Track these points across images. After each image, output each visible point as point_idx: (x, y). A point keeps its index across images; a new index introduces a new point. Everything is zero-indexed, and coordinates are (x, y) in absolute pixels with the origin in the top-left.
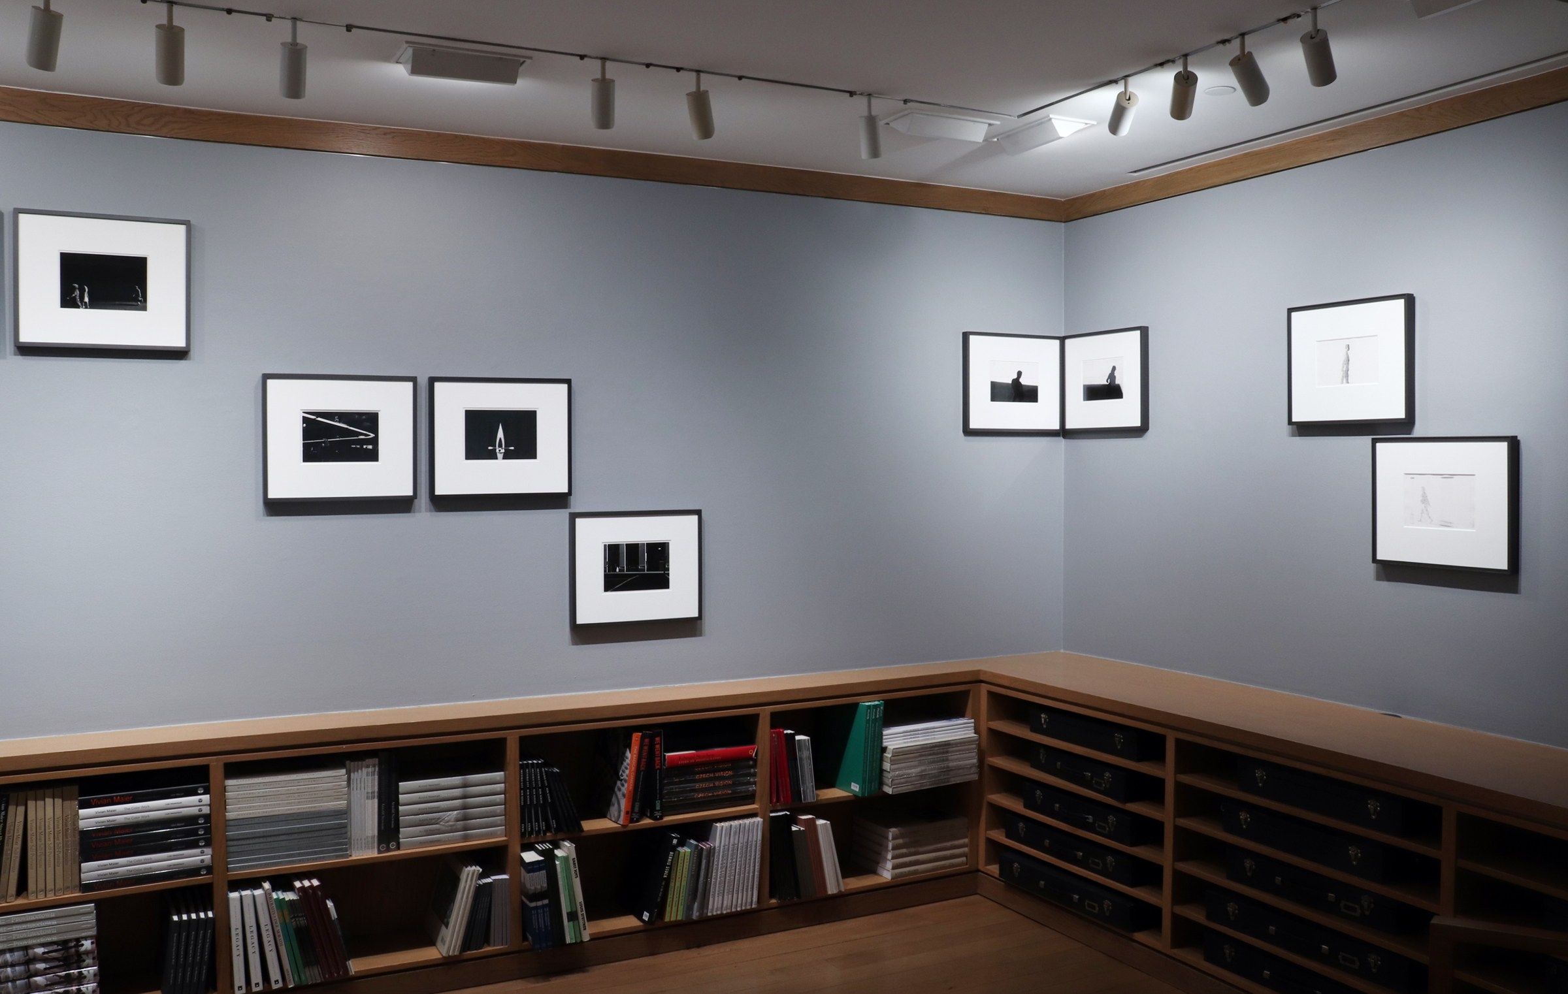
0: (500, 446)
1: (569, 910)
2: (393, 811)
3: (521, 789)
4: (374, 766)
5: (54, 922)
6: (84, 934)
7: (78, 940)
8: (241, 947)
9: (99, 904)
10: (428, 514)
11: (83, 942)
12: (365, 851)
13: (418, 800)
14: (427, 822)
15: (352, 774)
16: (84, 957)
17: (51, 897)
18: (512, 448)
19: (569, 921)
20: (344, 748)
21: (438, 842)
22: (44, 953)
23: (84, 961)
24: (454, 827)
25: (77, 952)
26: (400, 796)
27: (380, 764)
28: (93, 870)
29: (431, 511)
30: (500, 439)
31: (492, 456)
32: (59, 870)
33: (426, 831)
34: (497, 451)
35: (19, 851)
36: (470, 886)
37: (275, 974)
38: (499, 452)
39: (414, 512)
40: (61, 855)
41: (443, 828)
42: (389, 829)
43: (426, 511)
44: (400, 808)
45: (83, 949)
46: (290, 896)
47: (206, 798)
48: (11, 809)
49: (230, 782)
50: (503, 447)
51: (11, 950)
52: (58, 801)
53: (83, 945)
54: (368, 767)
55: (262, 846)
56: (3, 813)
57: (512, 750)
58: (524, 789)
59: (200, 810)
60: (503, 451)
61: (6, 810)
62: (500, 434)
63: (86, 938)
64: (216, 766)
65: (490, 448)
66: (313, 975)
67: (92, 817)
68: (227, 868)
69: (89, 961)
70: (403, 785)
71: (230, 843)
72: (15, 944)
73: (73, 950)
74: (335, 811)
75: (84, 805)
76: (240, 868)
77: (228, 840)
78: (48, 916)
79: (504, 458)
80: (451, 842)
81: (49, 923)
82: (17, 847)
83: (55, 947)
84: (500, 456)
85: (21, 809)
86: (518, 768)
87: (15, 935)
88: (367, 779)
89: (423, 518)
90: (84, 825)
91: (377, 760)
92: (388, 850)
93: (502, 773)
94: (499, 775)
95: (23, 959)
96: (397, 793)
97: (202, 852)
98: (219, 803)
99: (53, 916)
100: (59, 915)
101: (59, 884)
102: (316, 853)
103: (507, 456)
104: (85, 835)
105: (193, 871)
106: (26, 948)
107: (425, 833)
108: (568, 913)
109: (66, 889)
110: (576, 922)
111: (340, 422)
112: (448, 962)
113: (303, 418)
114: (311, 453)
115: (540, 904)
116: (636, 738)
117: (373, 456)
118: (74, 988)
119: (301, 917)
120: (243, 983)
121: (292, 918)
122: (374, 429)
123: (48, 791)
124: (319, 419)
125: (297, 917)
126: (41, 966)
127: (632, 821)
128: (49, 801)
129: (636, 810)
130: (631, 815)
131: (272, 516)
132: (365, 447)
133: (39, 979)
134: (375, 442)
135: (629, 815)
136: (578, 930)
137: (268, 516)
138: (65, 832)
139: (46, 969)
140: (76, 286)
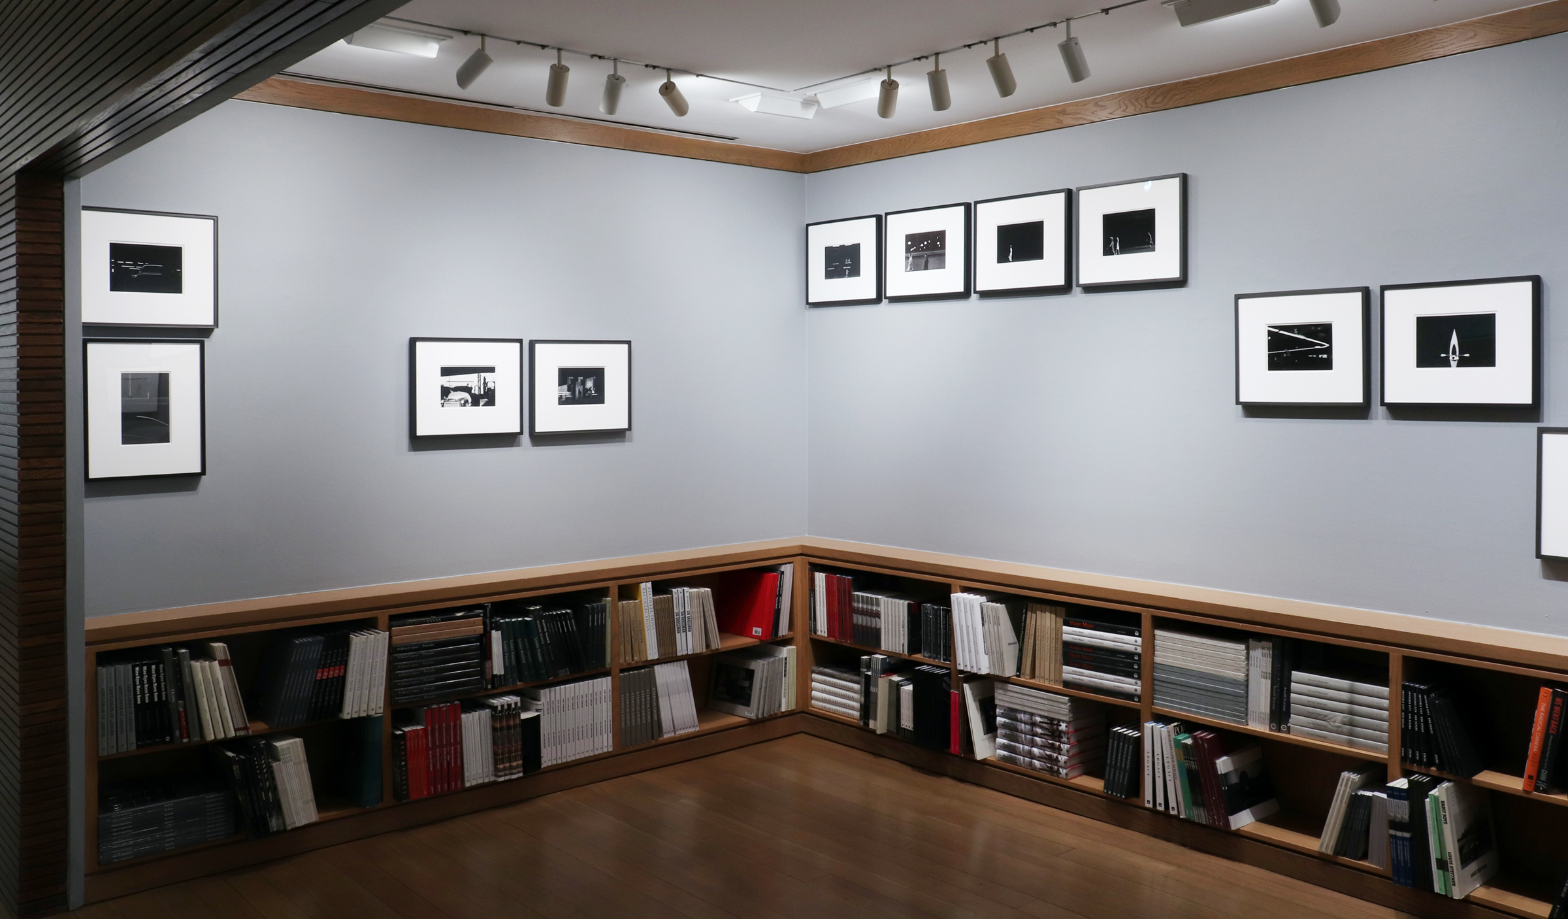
0: (1454, 353)
1: (1439, 857)
2: (1285, 695)
3: (1402, 711)
4: (1269, 649)
5: (1046, 702)
6: (1062, 718)
7: (1059, 721)
8: (1151, 768)
9: (1073, 700)
10: (1385, 421)
11: (1061, 724)
12: (1259, 725)
13: (1306, 692)
14: (1317, 716)
15: (1251, 651)
16: (1063, 735)
17: (1047, 684)
18: (1467, 355)
19: (1438, 868)
20: (1240, 626)
21: (1324, 738)
22: (1040, 722)
23: (1062, 738)
24: (1340, 729)
25: (1058, 729)
26: (1292, 683)
27: (1274, 648)
28: (1070, 673)
29: (1387, 419)
30: (1454, 346)
31: (1446, 363)
32: (1052, 665)
33: (1314, 724)
34: (1451, 358)
35: (1032, 644)
36: (1344, 791)
37: (1172, 803)
38: (1454, 359)
39: (1371, 419)
40: (1054, 655)
41: (1330, 727)
42: (1280, 711)
43: (1383, 419)
44: (1292, 695)
45: (1060, 728)
46: (1189, 741)
47: (1139, 640)
48: (1029, 613)
49: (1158, 632)
50: (1458, 354)
51: (1025, 712)
52: (1053, 616)
53: (1061, 725)
54: (1263, 648)
55: (1178, 692)
56: (1024, 616)
57: (1395, 669)
58: (1406, 711)
59: (1136, 649)
60: (1457, 358)
61: (1026, 614)
62: (1454, 341)
63: (1064, 721)
64: (1146, 614)
65: (1443, 355)
66: (1200, 816)
67: (1072, 633)
68: (1153, 702)
69: (1064, 739)
70: (1296, 675)
71: (1156, 682)
72: (1026, 709)
73: (1055, 727)
74: (1235, 680)
75: (1066, 624)
76: (1163, 705)
77: (1154, 679)
78: (1042, 696)
79: (1458, 366)
80: (1336, 743)
81: (1043, 701)
82: (1031, 641)
83: (1046, 720)
84: (1454, 364)
85: (1034, 615)
86: (1400, 688)
87: (1026, 703)
88: (1262, 659)
89: (1379, 424)
90: (1066, 637)
91: (1271, 644)
92: (1279, 730)
93: (1388, 689)
94: (1385, 690)
95: (1030, 721)
96: (1290, 681)
97: (1136, 683)
98: (1150, 645)
99: (1045, 697)
100: (1049, 698)
101: (1052, 677)
102: (1218, 712)
103: (1462, 363)
104: (1067, 645)
105: (1129, 696)
106: (1032, 714)
107: (1311, 725)
108: (1437, 859)
109: (1056, 681)
110: (1446, 873)
111: (1298, 334)
112: (1320, 858)
113: (1269, 331)
114: (1276, 363)
115: (1399, 834)
116: (1545, 693)
117: (1327, 365)
118: (1055, 755)
119: (1194, 761)
120: (1151, 799)
121: (1185, 759)
122: (1329, 340)
123: (1048, 607)
124: (1281, 332)
125: (1190, 760)
126: (1039, 731)
127: (1537, 789)
128: (1048, 614)
129: (1543, 777)
130: (1536, 782)
131: (1248, 417)
132: (1320, 356)
133: (1038, 739)
134: (1329, 351)
135: (1534, 781)
136: (1448, 882)
137: (1245, 417)
138: (1057, 639)
139: (1041, 734)
140: (1112, 238)
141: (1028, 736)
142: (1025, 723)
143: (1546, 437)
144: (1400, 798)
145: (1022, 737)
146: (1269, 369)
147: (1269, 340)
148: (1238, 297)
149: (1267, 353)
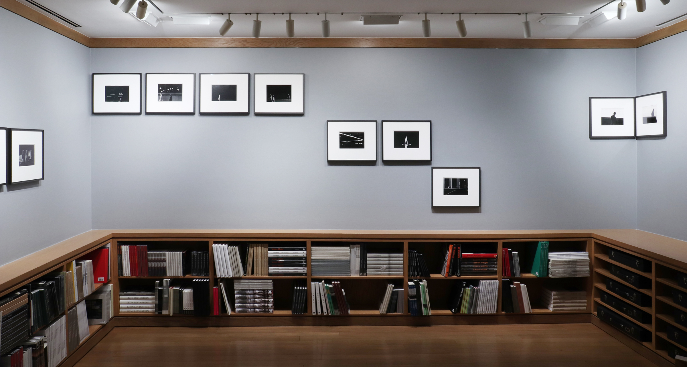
0: (406, 143)
1: (424, 304)
2: (365, 263)
3: (409, 260)
4: (359, 247)
5: (261, 284)
6: (269, 289)
7: (268, 290)
8: (315, 300)
9: (274, 280)
10: (381, 166)
11: (269, 291)
12: (355, 274)
13: (373, 260)
14: (377, 268)
15: (352, 249)
16: (269, 296)
17: (260, 276)
18: (410, 144)
19: (424, 307)
20: (349, 240)
21: (380, 275)
22: (258, 292)
23: (269, 297)
24: (385, 271)
25: (267, 293)
26: (367, 258)
27: (361, 247)
28: (272, 270)
29: (382, 165)
30: (406, 141)
31: (404, 147)
32: (263, 268)
33: (376, 270)
34: (405, 145)
35: (252, 261)
36: (390, 291)
37: (325, 310)
38: (406, 145)
39: (377, 165)
40: (263, 264)
41: (382, 270)
42: (363, 268)
43: (381, 165)
44: (367, 262)
45: (269, 293)
46: (330, 286)
47: (305, 252)
48: (250, 248)
49: (312, 248)
50: (407, 144)
51: (250, 290)
52: (263, 248)
53: (269, 292)
54: (357, 247)
55: (322, 269)
56: (248, 250)
57: (406, 247)
58: (410, 260)
59: (303, 255)
60: (407, 145)
61: (249, 249)
62: (406, 140)
63: (270, 290)
64: (309, 242)
65: (402, 144)
66: (337, 312)
67: (272, 254)
68: (311, 274)
69: (270, 297)
70: (368, 255)
71: (312, 267)
72: (251, 288)
73: (266, 293)
74: (346, 260)
75: (270, 250)
76: (315, 274)
77: (311, 266)
78: (259, 281)
79: (407, 148)
80: (384, 275)
81: (259, 284)
82: (251, 260)
83: (261, 291)
84: (406, 147)
85: (252, 249)
86: (408, 253)
87: (251, 286)
88: (356, 251)
89: (380, 167)
90: (269, 256)
91: (360, 245)
92: (363, 275)
93: (403, 254)
94: (401, 255)
95: (253, 293)
96: (366, 257)
97: (304, 269)
98: (310, 254)
99: (261, 282)
100: (263, 282)
101: (263, 273)
102: (339, 273)
103: (409, 147)
104: (271, 259)
105: (301, 274)
106: (253, 290)
107: (375, 271)
108: (424, 305)
109: (264, 274)
110: (427, 308)
111: (351, 136)
112: (382, 316)
113: (340, 134)
114: (342, 146)
115: (413, 300)
116: (451, 246)
117: (362, 146)
118: (266, 304)
119: (334, 293)
120: (315, 311)
121: (330, 293)
122: (363, 138)
123: (260, 245)
124: (345, 135)
125: (332, 293)
126: (257, 296)
127: (449, 276)
128: (260, 247)
129: (451, 272)
130: (449, 274)
131: (330, 165)
132: (360, 144)
133: (257, 300)
134: (363, 142)
135: (448, 274)
136: (427, 312)
137: (328, 165)
138: (264, 257)
139: (259, 297)
140: (271, 95)
141: (251, 300)
142: (250, 294)
143: (434, 170)
144: (413, 288)
145: (249, 301)
146: (340, 148)
147: (340, 138)
148: (328, 121)
149: (339, 142)
